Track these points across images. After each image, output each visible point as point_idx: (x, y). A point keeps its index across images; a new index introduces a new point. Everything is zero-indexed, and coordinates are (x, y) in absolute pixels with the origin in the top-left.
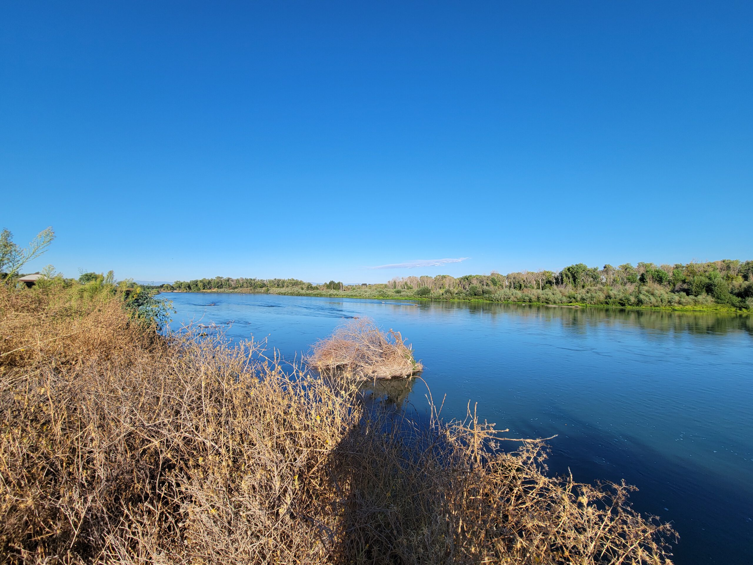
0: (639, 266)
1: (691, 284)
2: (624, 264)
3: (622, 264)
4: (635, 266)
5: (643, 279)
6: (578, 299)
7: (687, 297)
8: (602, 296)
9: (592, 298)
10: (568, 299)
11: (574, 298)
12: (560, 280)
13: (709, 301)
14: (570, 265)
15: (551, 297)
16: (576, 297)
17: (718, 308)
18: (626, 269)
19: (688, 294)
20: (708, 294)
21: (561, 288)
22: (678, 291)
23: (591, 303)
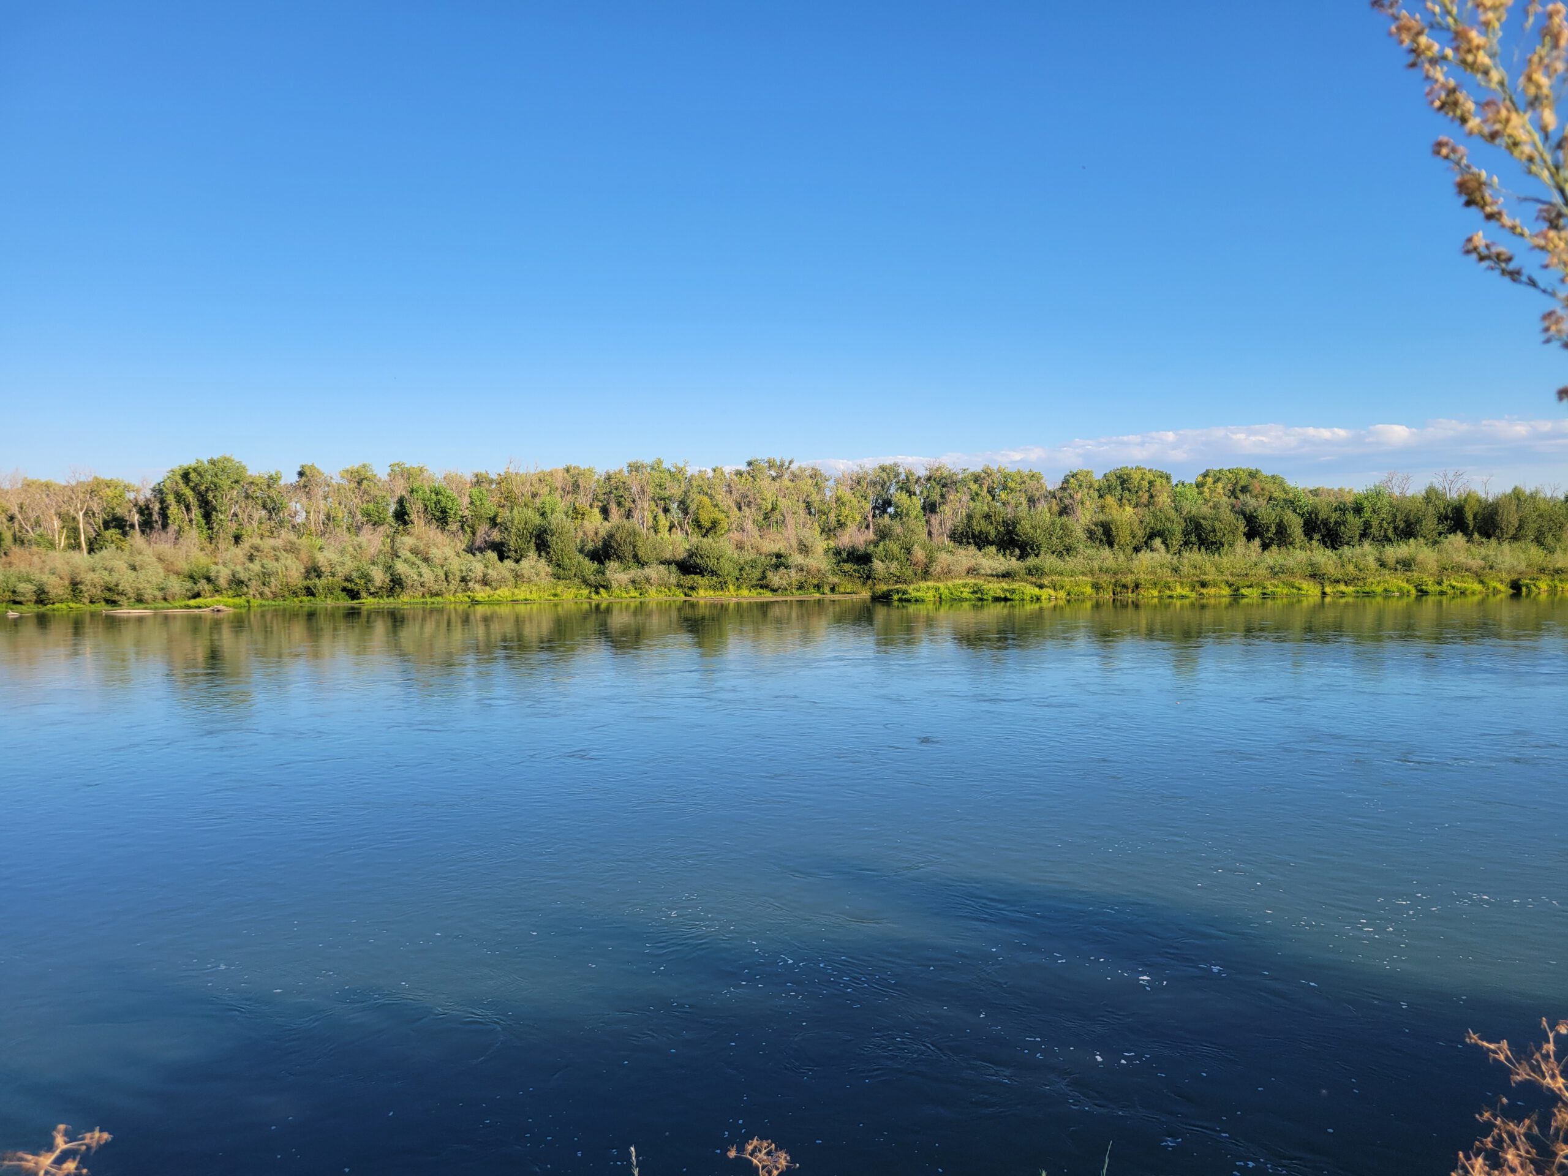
0: (393, 475)
1: (506, 529)
2: (355, 464)
3: (348, 467)
4: (382, 472)
5: (401, 515)
6: (223, 582)
7: (499, 562)
8: (293, 570)
9: (265, 576)
10: (189, 584)
11: (209, 580)
12: (155, 517)
13: (543, 574)
14: (188, 462)
15: (127, 580)
16: (213, 574)
17: (559, 590)
18: (359, 483)
19: (501, 558)
20: (540, 556)
21: (162, 544)
22: (481, 550)
23: (261, 594)
